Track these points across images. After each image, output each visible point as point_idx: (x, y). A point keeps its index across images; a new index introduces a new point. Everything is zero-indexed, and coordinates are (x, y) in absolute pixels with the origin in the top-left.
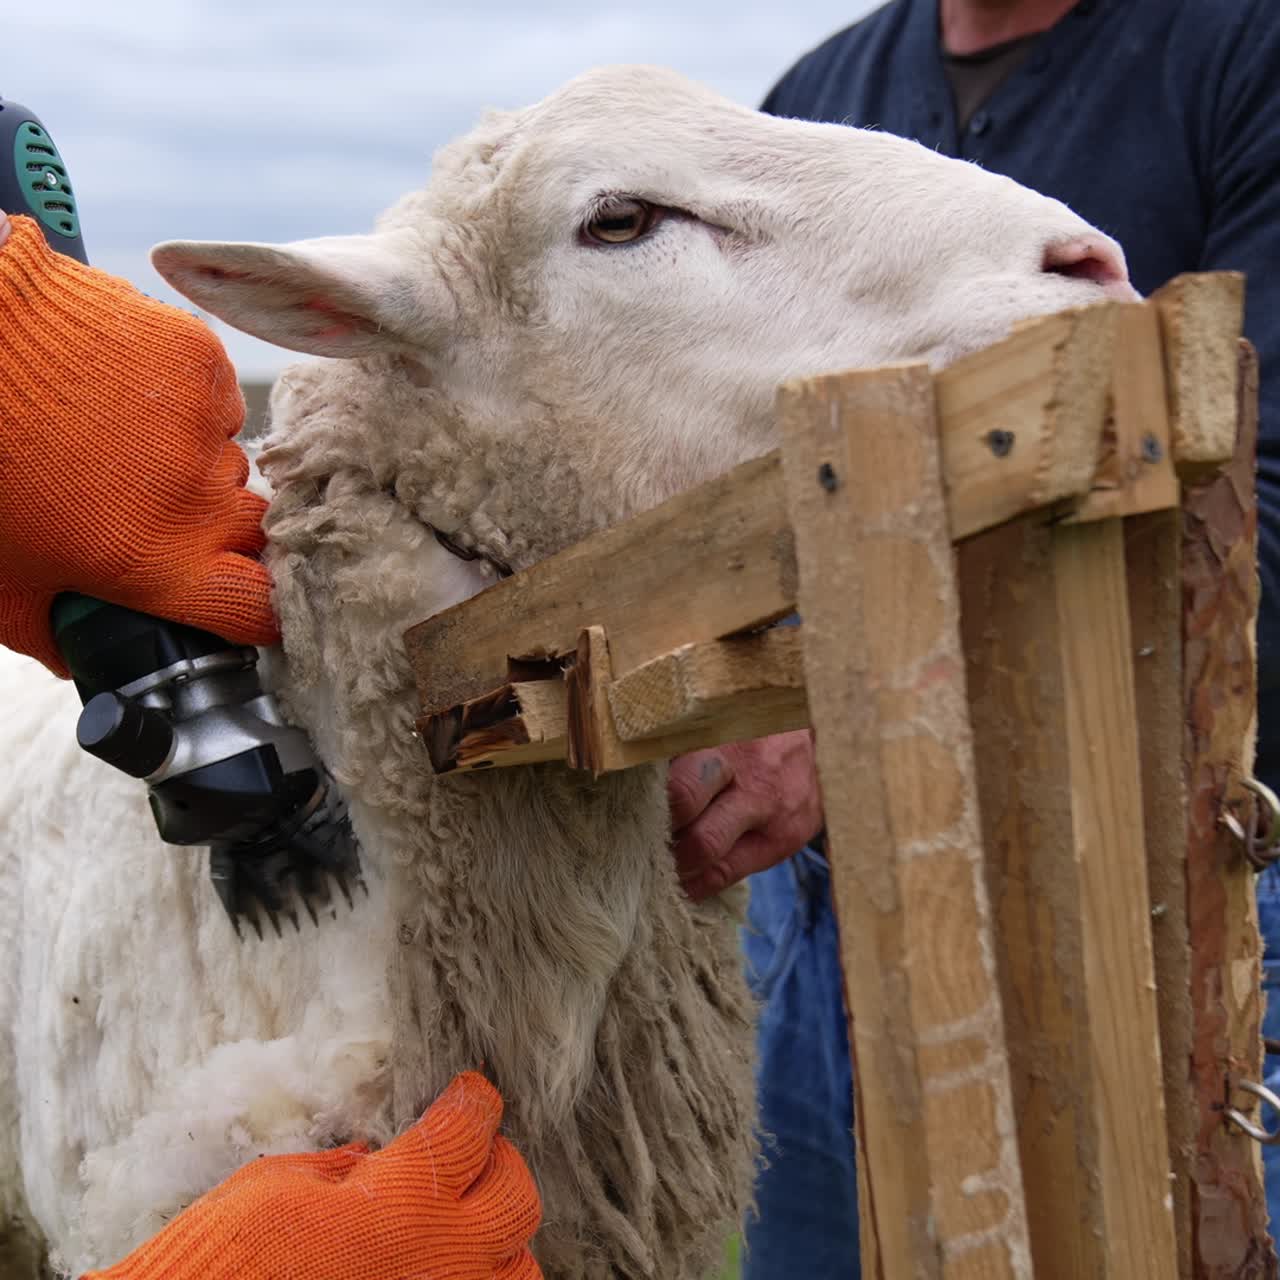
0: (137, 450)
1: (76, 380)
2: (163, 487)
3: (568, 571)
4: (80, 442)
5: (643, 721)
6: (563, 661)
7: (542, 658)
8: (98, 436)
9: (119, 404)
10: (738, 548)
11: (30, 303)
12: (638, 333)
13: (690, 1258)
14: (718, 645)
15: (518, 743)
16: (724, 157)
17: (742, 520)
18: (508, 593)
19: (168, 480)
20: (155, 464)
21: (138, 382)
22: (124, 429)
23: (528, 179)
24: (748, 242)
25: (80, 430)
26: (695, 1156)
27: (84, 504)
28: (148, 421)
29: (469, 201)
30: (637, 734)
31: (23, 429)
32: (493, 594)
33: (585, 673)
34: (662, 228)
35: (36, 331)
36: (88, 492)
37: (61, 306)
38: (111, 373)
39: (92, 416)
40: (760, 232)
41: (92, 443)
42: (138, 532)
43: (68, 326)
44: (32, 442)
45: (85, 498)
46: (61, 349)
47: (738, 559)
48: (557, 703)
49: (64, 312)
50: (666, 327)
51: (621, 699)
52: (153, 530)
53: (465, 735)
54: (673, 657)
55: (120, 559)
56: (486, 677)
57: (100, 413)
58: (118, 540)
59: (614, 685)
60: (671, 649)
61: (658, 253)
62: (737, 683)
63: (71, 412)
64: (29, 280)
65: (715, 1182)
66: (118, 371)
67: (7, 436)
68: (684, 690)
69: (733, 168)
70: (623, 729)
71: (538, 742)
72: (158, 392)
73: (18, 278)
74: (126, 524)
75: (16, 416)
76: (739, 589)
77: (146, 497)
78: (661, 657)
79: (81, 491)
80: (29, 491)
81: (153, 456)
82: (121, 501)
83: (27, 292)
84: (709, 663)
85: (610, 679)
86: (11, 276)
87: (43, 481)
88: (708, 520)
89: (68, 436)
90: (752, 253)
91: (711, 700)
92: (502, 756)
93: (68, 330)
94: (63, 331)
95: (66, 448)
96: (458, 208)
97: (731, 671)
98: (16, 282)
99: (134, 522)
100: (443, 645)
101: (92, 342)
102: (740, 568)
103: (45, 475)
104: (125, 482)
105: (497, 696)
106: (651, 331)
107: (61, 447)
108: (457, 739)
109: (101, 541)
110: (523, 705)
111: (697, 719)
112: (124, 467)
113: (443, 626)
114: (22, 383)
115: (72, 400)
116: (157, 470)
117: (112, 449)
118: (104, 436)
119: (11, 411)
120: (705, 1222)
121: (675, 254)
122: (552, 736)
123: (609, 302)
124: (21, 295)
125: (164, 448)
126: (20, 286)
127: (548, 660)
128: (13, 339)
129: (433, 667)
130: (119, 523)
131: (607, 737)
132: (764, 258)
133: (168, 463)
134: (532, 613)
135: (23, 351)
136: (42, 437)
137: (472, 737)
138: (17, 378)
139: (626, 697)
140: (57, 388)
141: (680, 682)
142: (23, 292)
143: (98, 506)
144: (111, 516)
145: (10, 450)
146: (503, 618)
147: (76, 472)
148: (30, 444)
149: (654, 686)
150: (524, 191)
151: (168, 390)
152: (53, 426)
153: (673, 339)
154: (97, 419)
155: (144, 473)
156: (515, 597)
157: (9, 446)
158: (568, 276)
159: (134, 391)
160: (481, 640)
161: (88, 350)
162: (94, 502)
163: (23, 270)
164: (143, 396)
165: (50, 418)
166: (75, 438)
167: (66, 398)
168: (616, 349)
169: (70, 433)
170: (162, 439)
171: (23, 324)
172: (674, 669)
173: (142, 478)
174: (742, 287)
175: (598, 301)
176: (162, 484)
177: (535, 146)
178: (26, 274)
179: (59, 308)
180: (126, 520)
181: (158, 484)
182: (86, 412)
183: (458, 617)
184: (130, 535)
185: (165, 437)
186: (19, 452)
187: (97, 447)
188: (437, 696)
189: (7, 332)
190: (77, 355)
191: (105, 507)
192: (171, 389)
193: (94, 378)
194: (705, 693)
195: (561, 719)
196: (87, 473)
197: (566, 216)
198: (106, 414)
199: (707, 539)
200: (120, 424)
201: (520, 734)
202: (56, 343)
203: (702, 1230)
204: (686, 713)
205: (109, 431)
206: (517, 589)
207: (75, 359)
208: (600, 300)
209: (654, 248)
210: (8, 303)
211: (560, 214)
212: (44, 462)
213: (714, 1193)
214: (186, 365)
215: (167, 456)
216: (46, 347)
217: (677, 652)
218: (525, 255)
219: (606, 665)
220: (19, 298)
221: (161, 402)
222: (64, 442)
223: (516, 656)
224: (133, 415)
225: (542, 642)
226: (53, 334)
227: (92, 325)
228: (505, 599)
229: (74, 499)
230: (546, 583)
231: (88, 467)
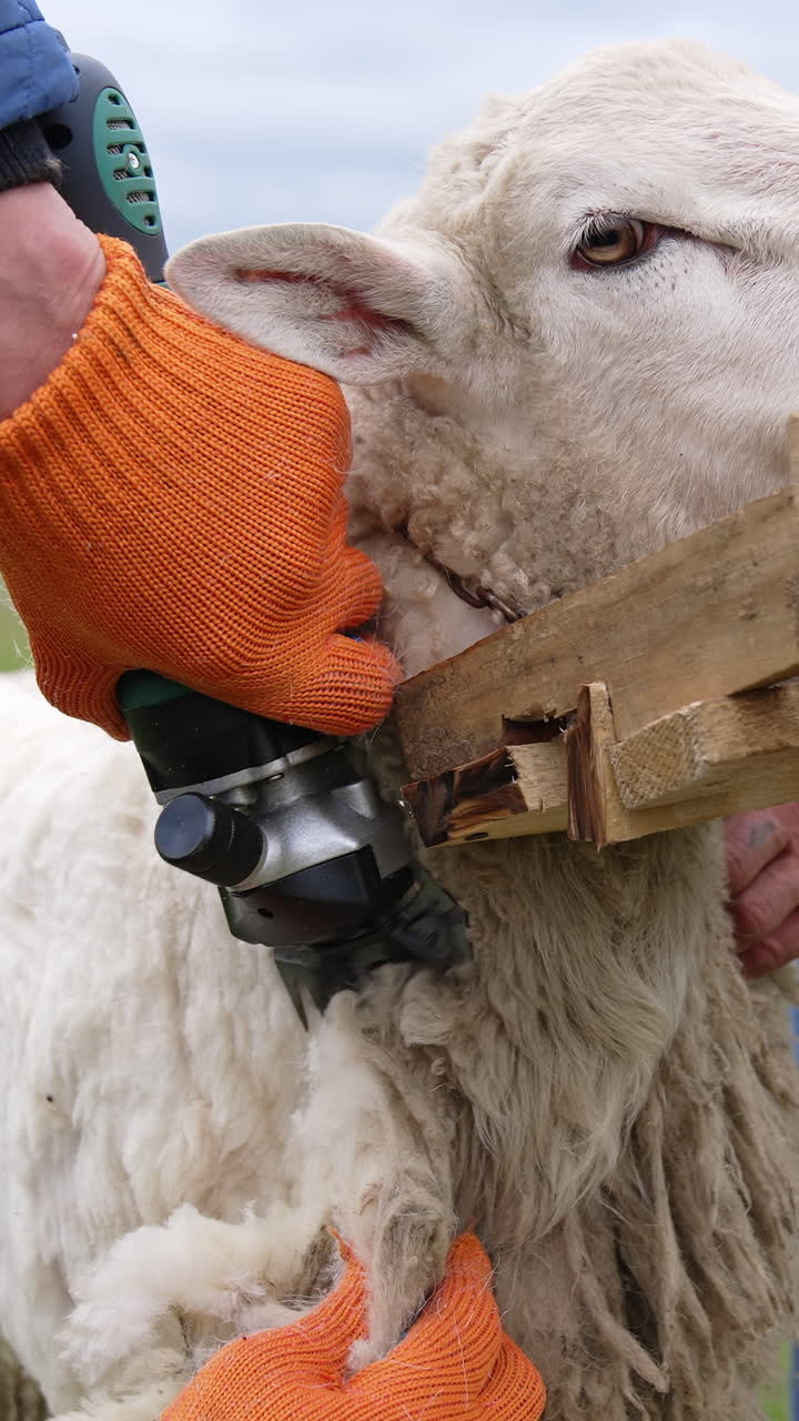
0: (252, 542)
1: (183, 458)
2: (280, 585)
3: (566, 622)
4: (186, 532)
5: (649, 787)
6: (564, 721)
7: (540, 718)
8: (208, 525)
9: (233, 487)
10: (750, 595)
11: (132, 365)
12: (638, 366)
13: (741, 1367)
14: (729, 703)
15: (515, 812)
16: (727, 169)
17: (755, 564)
18: (502, 646)
19: (286, 578)
20: (272, 559)
21: (254, 460)
22: (237, 517)
23: (515, 194)
24: (757, 263)
25: (187, 519)
26: (745, 1254)
27: (188, 602)
28: (265, 507)
29: (456, 213)
30: (643, 801)
31: (120, 516)
32: (485, 647)
33: (586, 733)
34: (661, 249)
35: (137, 398)
36: (194, 590)
37: (167, 367)
38: (224, 449)
39: (201, 501)
40: (769, 252)
41: (201, 534)
42: (248, 634)
43: (174, 391)
44: (131, 530)
45: (189, 595)
46: (167, 421)
47: (749, 607)
48: (557, 768)
49: (171, 374)
50: (669, 360)
51: (624, 763)
52: (265, 631)
53: (457, 804)
54: (680, 715)
55: (226, 665)
56: (479, 739)
57: (210, 499)
58: (225, 644)
59: (617, 748)
60: (678, 708)
61: (657, 278)
62: (751, 745)
63: (178, 496)
64: (131, 335)
65: (766, 1284)
66: (232, 447)
67: (101, 523)
68: (691, 752)
69: (738, 182)
70: (627, 795)
71: (536, 811)
72: (277, 472)
73: (120, 337)
74: (235, 626)
75: (113, 502)
76: (751, 641)
77: (260, 596)
78: (668, 717)
79: (185, 588)
80: (123, 584)
81: (271, 548)
82: (231, 600)
83: (129, 352)
84: (719, 723)
85: (614, 741)
86: (111, 334)
87: (140, 574)
88: (717, 564)
89: (173, 525)
90: (761, 275)
91: (722, 762)
92: (499, 826)
93: (176, 396)
94: (170, 398)
95: (170, 539)
96: (447, 220)
97: (744, 732)
98: (116, 340)
99: (245, 624)
100: (432, 705)
101: (202, 412)
102: (753, 616)
103: (143, 568)
104: (237, 579)
105: (491, 759)
106: (653, 364)
107: (164, 537)
108: (448, 807)
109: (204, 644)
110: (519, 770)
111: (709, 785)
112: (236, 562)
113: (431, 683)
114: (122, 464)
115: (179, 483)
116: (274, 565)
117: (224, 540)
118: (215, 526)
119: (107, 496)
120: (756, 1330)
121: (675, 278)
122: (552, 805)
123: (607, 334)
124: (123, 356)
125: (283, 540)
126: (121, 345)
127: (546, 720)
128: (112, 410)
129: (421, 729)
130: (227, 625)
131: (610, 806)
132: (775, 281)
133: (288, 558)
134: (528, 668)
135: (123, 425)
136: (143, 526)
137: (464, 806)
138: (116, 458)
139: (630, 761)
140: (162, 468)
141: (688, 744)
142: (125, 353)
143: (204, 605)
144: (218, 617)
145: (103, 538)
146: (497, 674)
147: (180, 566)
148: (128, 533)
149: (660, 749)
150: (510, 206)
151: (288, 467)
152: (156, 513)
153: (677, 373)
154: (207, 505)
155: (259, 569)
156: (509, 651)
157: (102, 534)
158: (561, 304)
159: (249, 470)
160: (472, 699)
161: (198, 421)
162: (200, 601)
163: (124, 323)
164: (260, 477)
165: (152, 504)
166: (181, 527)
167: (172, 481)
168: (618, 382)
169: (176, 522)
170: (281, 529)
171: (124, 391)
172: (681, 730)
173: (257, 575)
174: (751, 316)
175: (595, 333)
176: (280, 582)
177: (523, 156)
178: (128, 330)
179: (165, 370)
180: (235, 622)
181: (275, 582)
182: (195, 496)
183: (448, 672)
184: (239, 639)
185: (284, 526)
186: (114, 541)
187: (206, 538)
188: (426, 762)
189: (106, 403)
190: (185, 428)
191: (213, 607)
192: (292, 467)
193: (204, 456)
194: (715, 757)
195: (561, 785)
196: (193, 568)
197: (557, 237)
198: (218, 499)
199: (717, 586)
200: (234, 510)
201: (517, 803)
202: (162, 414)
203: (752, 1338)
204: (695, 778)
205: (220, 520)
206: (512, 642)
207: (184, 433)
208: (597, 331)
209: (651, 273)
210: (108, 367)
211: (550, 233)
212: (143, 554)
213: (766, 1297)
214: (308, 436)
215: (287, 550)
216: (150, 419)
217: (684, 711)
218: (515, 276)
219: (609, 726)
220: (119, 360)
221: (279, 482)
222: (168, 532)
223: (512, 715)
224: (248, 501)
225: (540, 701)
226: (158, 402)
227: (203, 390)
228: (499, 653)
229: (176, 596)
230: (544, 635)
231: (195, 561)
